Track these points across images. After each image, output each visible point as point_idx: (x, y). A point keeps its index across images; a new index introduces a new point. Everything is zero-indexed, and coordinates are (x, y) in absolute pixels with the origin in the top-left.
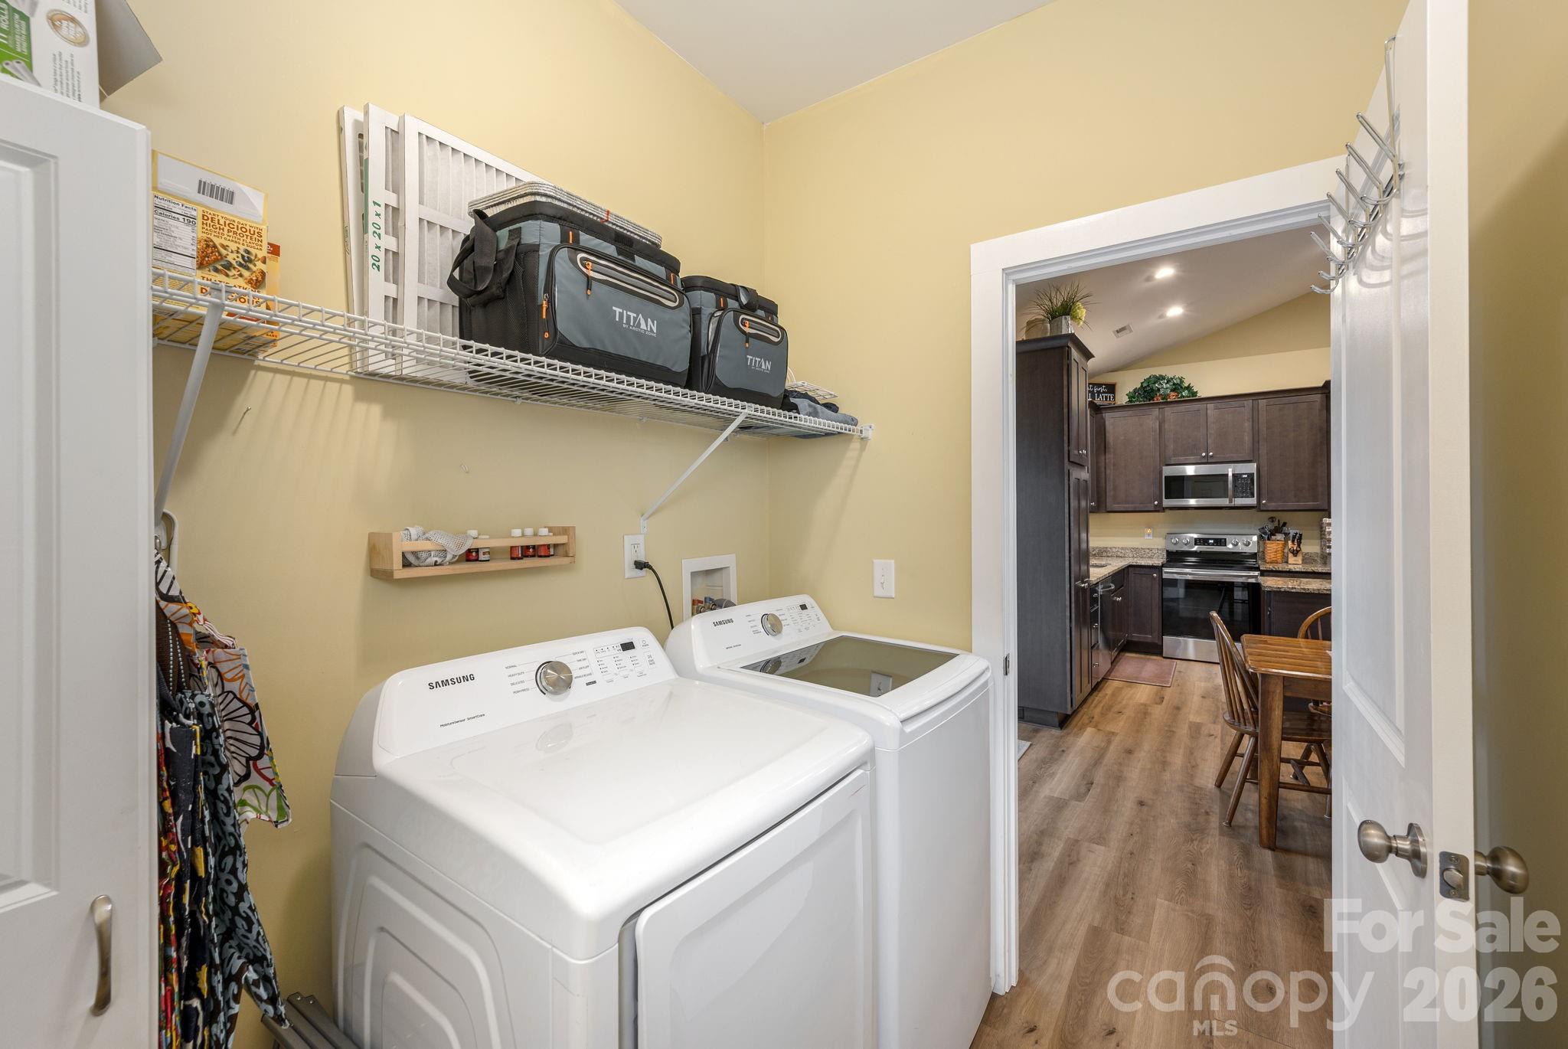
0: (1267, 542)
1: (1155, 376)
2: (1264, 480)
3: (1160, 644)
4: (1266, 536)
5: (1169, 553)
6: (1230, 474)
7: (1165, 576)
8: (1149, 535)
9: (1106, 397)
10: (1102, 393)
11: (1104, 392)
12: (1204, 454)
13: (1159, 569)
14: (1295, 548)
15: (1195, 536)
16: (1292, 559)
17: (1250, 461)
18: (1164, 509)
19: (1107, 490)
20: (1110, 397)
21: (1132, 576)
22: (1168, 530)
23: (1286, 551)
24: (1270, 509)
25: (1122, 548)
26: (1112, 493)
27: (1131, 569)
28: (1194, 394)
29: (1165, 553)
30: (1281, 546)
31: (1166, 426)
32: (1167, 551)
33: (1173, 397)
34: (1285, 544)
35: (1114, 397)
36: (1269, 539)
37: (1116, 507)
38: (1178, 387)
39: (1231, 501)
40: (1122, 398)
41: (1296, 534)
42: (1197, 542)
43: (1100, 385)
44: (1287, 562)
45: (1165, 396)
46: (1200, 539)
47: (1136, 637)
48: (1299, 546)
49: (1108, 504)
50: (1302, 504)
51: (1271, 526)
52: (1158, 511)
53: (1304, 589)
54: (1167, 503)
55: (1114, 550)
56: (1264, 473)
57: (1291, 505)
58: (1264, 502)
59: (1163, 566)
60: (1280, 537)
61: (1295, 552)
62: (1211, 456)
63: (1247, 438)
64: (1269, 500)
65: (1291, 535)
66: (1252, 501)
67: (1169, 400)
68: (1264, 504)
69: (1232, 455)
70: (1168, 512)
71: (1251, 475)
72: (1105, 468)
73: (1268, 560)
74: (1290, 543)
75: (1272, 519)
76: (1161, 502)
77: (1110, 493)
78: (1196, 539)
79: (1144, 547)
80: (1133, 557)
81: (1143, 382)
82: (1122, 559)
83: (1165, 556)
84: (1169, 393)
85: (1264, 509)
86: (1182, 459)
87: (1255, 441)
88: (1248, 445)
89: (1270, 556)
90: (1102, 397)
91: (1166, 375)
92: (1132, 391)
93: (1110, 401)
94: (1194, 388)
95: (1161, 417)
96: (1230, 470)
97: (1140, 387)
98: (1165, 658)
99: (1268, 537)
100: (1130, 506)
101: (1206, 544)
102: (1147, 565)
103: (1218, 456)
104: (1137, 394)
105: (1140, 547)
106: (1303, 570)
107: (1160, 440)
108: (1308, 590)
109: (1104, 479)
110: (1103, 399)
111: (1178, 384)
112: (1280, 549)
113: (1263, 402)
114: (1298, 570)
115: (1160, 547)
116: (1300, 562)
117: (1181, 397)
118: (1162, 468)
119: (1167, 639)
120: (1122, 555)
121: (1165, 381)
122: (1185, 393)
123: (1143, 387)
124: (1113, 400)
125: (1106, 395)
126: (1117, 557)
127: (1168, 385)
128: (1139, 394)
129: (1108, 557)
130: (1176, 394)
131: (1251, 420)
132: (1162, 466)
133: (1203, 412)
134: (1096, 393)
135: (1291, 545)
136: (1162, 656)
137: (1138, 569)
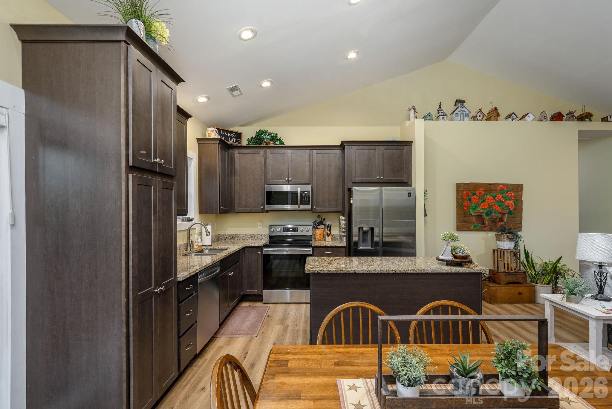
0: (316, 229)
1: (262, 131)
2: (315, 195)
3: (262, 295)
4: (316, 226)
5: (271, 237)
6: (299, 191)
7: (265, 253)
8: (260, 226)
9: (236, 141)
10: (233, 138)
11: (234, 137)
12: (286, 179)
13: (261, 248)
14: (328, 233)
15: (283, 227)
16: (327, 239)
17: (308, 184)
18: (267, 211)
19: (235, 199)
20: (238, 141)
21: (246, 253)
22: (270, 224)
23: (325, 234)
24: (317, 211)
25: (246, 235)
27: (246, 249)
28: (283, 143)
29: (268, 236)
30: (322, 231)
31: (268, 161)
33: (271, 144)
34: (324, 231)
35: (241, 142)
36: (317, 228)
37: (240, 210)
38: (274, 138)
39: (299, 207)
40: (244, 143)
41: (329, 225)
42: (285, 230)
43: (232, 132)
44: (325, 240)
45: (267, 143)
46: (285, 228)
47: (249, 292)
48: (330, 232)
49: (236, 208)
50: (332, 209)
51: (318, 221)
52: (264, 212)
53: (328, 271)
54: (267, 207)
55: (241, 235)
56: (315, 189)
57: (327, 209)
58: (315, 207)
59: (265, 246)
60: (322, 226)
62: (290, 180)
63: (307, 171)
64: (317, 206)
65: (327, 225)
66: (309, 207)
67: (269, 145)
68: (315, 209)
69: (300, 180)
70: (270, 213)
71: (308, 192)
72: (234, 185)
73: (316, 239)
74: (326, 229)
75: (319, 216)
76: (264, 208)
77: (237, 201)
79: (257, 233)
80: (252, 240)
81: (256, 133)
82: (246, 241)
83: (268, 238)
84: (269, 141)
85: (315, 211)
86: (275, 181)
87: (311, 173)
88: (307, 175)
89: (318, 237)
90: (234, 140)
91: (268, 130)
92: (250, 138)
93: (238, 143)
94: (282, 140)
95: (265, 155)
96: (299, 189)
97: (254, 136)
98: (264, 303)
99: (317, 227)
100: (248, 209)
101: (288, 231)
102: (256, 246)
103: (293, 180)
104: (252, 141)
105: (255, 233)
106: (331, 246)
107: (264, 169)
108: (330, 271)
109: (233, 192)
110: (234, 142)
111: (274, 137)
112: (322, 233)
113: (314, 151)
114: (329, 246)
115: (266, 233)
116: (330, 240)
117: (276, 145)
118: (264, 186)
119: (265, 292)
120: (246, 239)
121: (267, 134)
122: (278, 143)
123: (256, 136)
124: (240, 143)
125: (236, 139)
126: (243, 240)
127: (269, 137)
128: (254, 140)
129: (238, 240)
130: (273, 143)
131: (309, 161)
132: (265, 184)
133: (286, 154)
134: (229, 137)
135: (327, 231)
136: (263, 302)
137: (250, 249)
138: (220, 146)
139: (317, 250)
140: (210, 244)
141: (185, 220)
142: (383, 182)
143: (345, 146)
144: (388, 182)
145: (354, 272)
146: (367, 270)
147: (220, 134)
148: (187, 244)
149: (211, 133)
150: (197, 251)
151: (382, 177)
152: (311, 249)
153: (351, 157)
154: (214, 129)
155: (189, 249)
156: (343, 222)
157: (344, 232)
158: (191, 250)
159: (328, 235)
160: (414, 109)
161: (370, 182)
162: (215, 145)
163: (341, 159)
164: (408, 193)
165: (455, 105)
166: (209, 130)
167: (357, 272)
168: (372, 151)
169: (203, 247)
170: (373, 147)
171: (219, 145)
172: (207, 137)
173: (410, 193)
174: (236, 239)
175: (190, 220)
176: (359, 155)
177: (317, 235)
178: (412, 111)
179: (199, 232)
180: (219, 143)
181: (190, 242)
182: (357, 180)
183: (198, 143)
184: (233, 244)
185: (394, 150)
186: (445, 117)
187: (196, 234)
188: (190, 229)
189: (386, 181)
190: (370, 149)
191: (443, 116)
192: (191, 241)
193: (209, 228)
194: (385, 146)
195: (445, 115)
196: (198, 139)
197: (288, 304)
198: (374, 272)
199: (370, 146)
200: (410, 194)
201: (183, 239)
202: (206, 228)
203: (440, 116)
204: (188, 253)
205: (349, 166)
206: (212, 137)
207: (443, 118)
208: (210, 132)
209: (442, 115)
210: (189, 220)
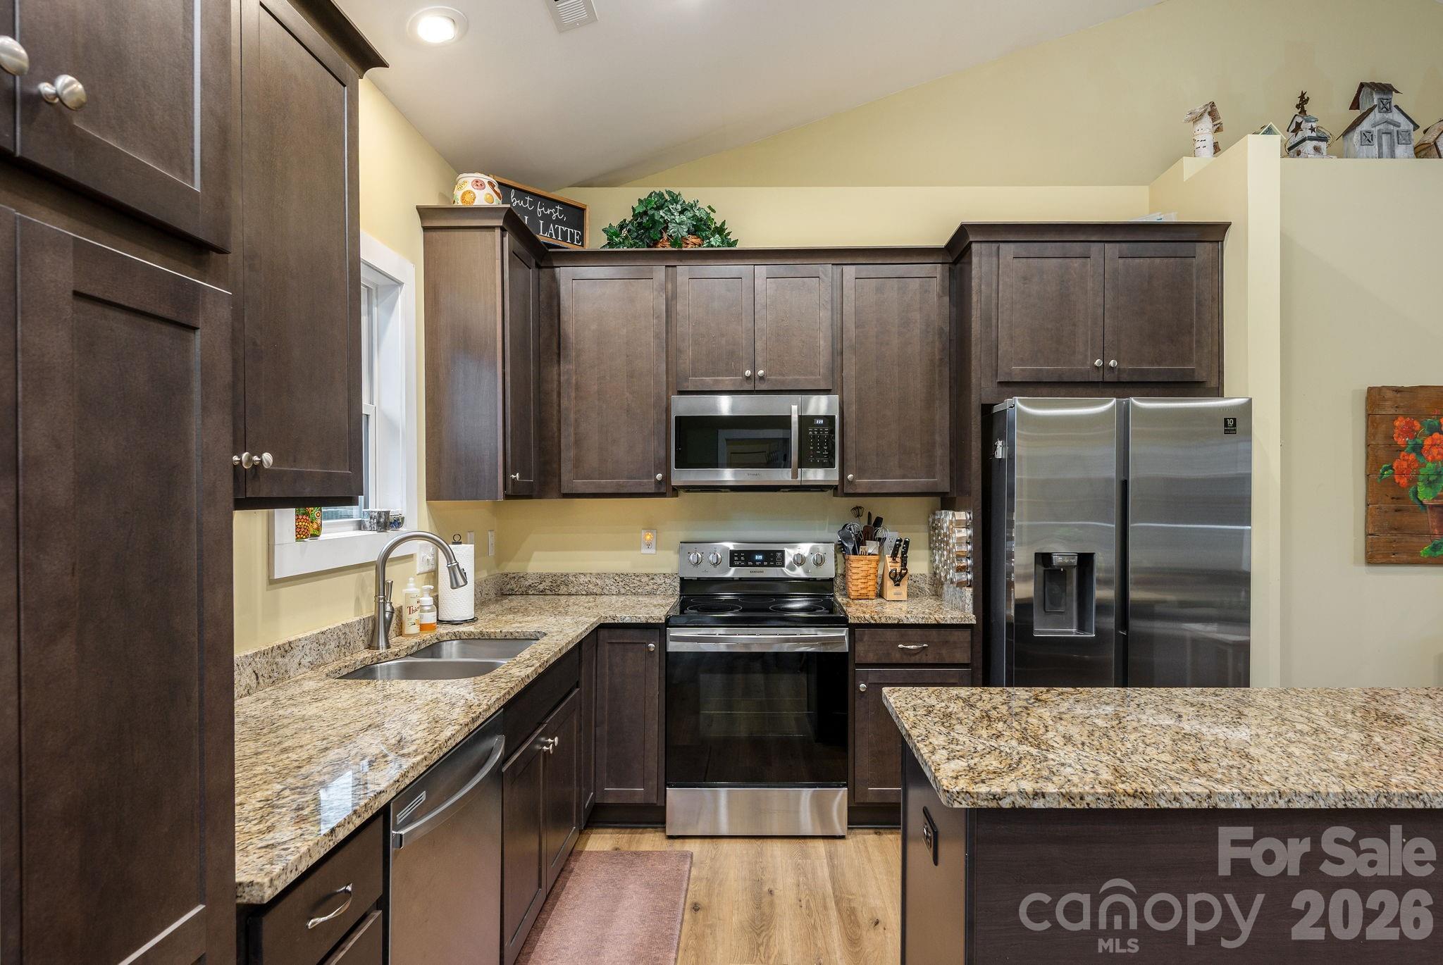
0: (852, 557)
1: (661, 195)
2: (851, 433)
3: (661, 803)
4: (850, 544)
5: (685, 584)
6: (795, 418)
7: (673, 647)
8: (649, 545)
9: (564, 233)
10: (555, 222)
11: (558, 221)
12: (748, 373)
13: (657, 630)
14: (898, 571)
15: (731, 546)
16: (891, 591)
17: (828, 391)
18: (675, 491)
19: (563, 447)
20: (572, 235)
21: (606, 650)
22: (683, 535)
23: (883, 573)
24: (859, 491)
25: (598, 576)
26: (572, 453)
27: (604, 633)
28: (733, 243)
29: (678, 580)
30: (874, 564)
31: (679, 307)
32: (682, 579)
33: (692, 243)
34: (881, 563)
35: (582, 237)
36: (855, 553)
37: (580, 485)
38: (701, 227)
39: (795, 475)
40: (595, 240)
41: (900, 541)
42: (737, 558)
43: (552, 202)
44: (884, 599)
45: (675, 241)
46: (739, 552)
47: (613, 793)
48: (904, 564)
49: (564, 478)
50: (910, 482)
51: (858, 526)
52: (662, 495)
54: (678, 477)
55: (582, 579)
56: (852, 411)
57: (892, 483)
58: (850, 476)
59: (668, 623)
60: (872, 547)
61: (898, 577)
62: (762, 378)
63: (823, 344)
64: (859, 472)
65: (892, 541)
66: (831, 475)
67: (684, 249)
68: (851, 482)
69: (797, 377)
70: (684, 496)
71: (829, 419)
72: (559, 394)
73: (853, 594)
74: (888, 559)
75: (860, 512)
76: (667, 478)
77: (568, 454)
78: (732, 553)
79: (638, 571)
80: (619, 594)
81: (636, 204)
82: (600, 599)
83: (678, 589)
84: (685, 234)
85: (851, 491)
86: (709, 382)
87: (838, 353)
88: (824, 358)
89: (856, 586)
90: (556, 231)
91: (679, 194)
92: (616, 224)
93: (572, 243)
94: (729, 234)
95: (670, 286)
96: (795, 408)
97: (629, 218)
98: (670, 837)
99: (854, 547)
100: (607, 484)
101: (750, 563)
102: (639, 621)
103: (772, 377)
104: (624, 233)
105: (631, 571)
106: (921, 622)
107: (667, 338)
108: (1082, 798)
109: (555, 418)
110: (557, 236)
111: (701, 219)
112: (872, 571)
113: (850, 271)
114: (912, 621)
115: (668, 571)
116: (904, 597)
117: (708, 247)
118: (668, 399)
119: (675, 796)
120: (598, 590)
121: (679, 207)
122: (716, 240)
123: (635, 216)
124: (578, 242)
125: (565, 229)
126: (587, 595)
127: (684, 218)
128: (629, 231)
129: (570, 594)
130: (698, 241)
131: (829, 307)
132: (670, 393)
133: (747, 282)
134: (541, 218)
135: (890, 565)
136: (665, 831)
137: (618, 632)
138: (506, 239)
139: (866, 638)
140: (469, 614)
141: (368, 524)
142: (1116, 380)
143: (974, 246)
144: (1135, 379)
145: (1205, 805)
146: (1273, 794)
147: (505, 199)
148: (375, 621)
149: (476, 191)
150: (415, 649)
151: (1112, 363)
152: (844, 633)
153: (994, 286)
154: (485, 179)
155: (382, 643)
156: (959, 531)
157: (964, 567)
158: (388, 647)
159: (897, 579)
160: (1212, 112)
161: (1066, 380)
162: (487, 234)
163: (947, 299)
164: (1226, 419)
165: (1355, 105)
166: (467, 181)
167: (1223, 805)
168: (1076, 263)
169: (443, 630)
170: (1078, 248)
171: (502, 236)
172: (459, 203)
173: (1235, 419)
174: (563, 589)
175: (387, 522)
176: (1025, 278)
177: (855, 577)
178: (1207, 123)
179: (427, 569)
180: (503, 229)
181: (387, 616)
182: (1018, 371)
183: (425, 229)
184: (557, 611)
185: (1158, 260)
186: (1323, 145)
187: (411, 579)
188: (385, 559)
189: (1125, 378)
190: (1068, 256)
191: (1315, 143)
192: (388, 608)
193: (465, 554)
194: (1124, 245)
195: (1324, 139)
196: (424, 212)
197: (759, 842)
198: (1311, 805)
199: (1068, 244)
200: (1235, 425)
201: (358, 599)
202: (450, 557)
203: (1304, 140)
204: (375, 660)
205: (987, 320)
206: (478, 203)
207: (1317, 149)
208: (468, 187)
209: (1311, 139)
210: (385, 523)
